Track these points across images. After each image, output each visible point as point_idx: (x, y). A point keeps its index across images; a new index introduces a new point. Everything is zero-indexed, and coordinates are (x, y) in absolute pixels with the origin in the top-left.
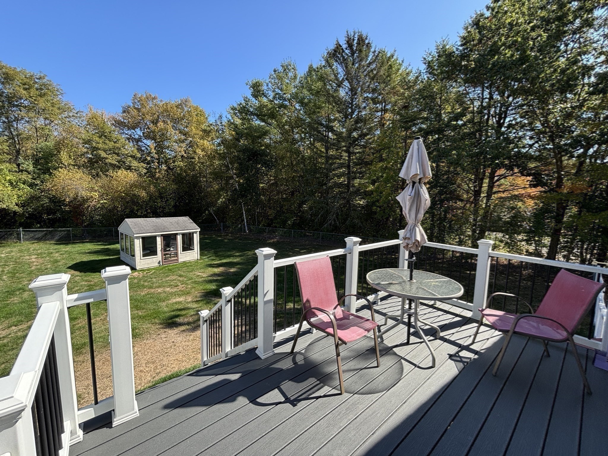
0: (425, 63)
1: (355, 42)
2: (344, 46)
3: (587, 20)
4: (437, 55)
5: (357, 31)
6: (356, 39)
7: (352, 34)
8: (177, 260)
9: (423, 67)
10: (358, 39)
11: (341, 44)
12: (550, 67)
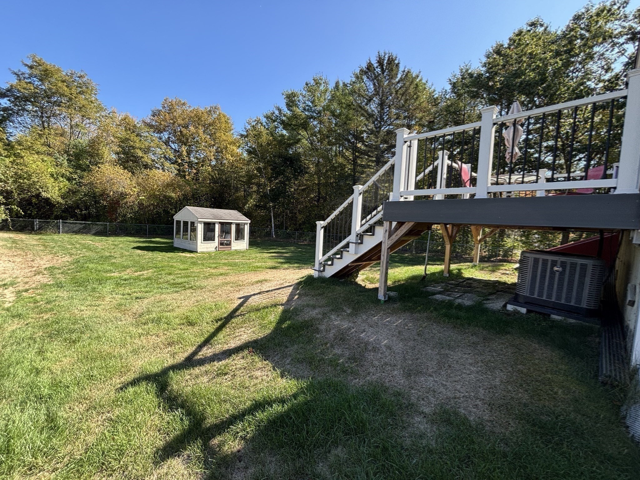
0: (451, 84)
1: (385, 61)
2: (376, 65)
3: (589, 53)
4: (461, 77)
5: (387, 52)
6: (387, 59)
7: (383, 54)
8: (230, 248)
9: (449, 87)
10: (389, 59)
11: (373, 63)
12: (564, 87)
